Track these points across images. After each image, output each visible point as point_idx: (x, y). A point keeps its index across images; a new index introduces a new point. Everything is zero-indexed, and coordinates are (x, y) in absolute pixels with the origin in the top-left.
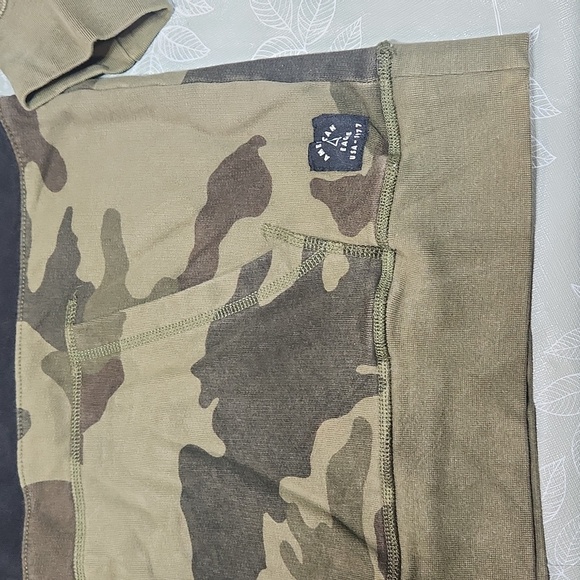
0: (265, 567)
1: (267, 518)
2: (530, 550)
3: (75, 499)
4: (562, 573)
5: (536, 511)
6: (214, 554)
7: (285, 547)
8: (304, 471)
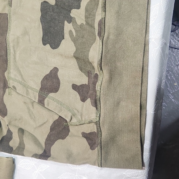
0: (64, 39)
1: (66, 22)
2: (144, 31)
3: (8, 19)
4: (153, 40)
5: (148, 20)
6: (49, 35)
7: (70, 32)
8: (78, 7)
